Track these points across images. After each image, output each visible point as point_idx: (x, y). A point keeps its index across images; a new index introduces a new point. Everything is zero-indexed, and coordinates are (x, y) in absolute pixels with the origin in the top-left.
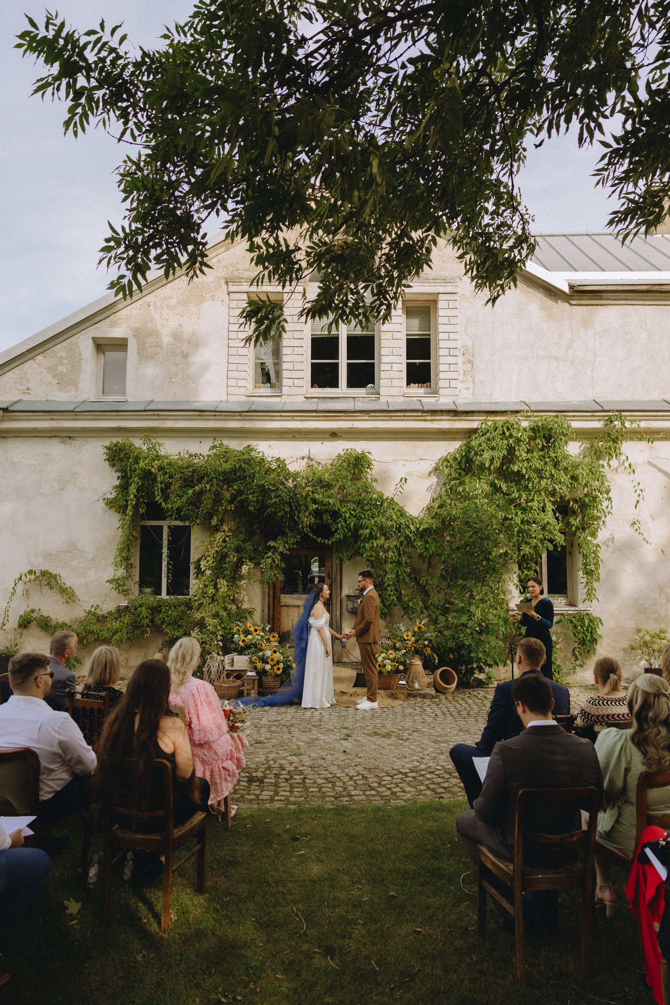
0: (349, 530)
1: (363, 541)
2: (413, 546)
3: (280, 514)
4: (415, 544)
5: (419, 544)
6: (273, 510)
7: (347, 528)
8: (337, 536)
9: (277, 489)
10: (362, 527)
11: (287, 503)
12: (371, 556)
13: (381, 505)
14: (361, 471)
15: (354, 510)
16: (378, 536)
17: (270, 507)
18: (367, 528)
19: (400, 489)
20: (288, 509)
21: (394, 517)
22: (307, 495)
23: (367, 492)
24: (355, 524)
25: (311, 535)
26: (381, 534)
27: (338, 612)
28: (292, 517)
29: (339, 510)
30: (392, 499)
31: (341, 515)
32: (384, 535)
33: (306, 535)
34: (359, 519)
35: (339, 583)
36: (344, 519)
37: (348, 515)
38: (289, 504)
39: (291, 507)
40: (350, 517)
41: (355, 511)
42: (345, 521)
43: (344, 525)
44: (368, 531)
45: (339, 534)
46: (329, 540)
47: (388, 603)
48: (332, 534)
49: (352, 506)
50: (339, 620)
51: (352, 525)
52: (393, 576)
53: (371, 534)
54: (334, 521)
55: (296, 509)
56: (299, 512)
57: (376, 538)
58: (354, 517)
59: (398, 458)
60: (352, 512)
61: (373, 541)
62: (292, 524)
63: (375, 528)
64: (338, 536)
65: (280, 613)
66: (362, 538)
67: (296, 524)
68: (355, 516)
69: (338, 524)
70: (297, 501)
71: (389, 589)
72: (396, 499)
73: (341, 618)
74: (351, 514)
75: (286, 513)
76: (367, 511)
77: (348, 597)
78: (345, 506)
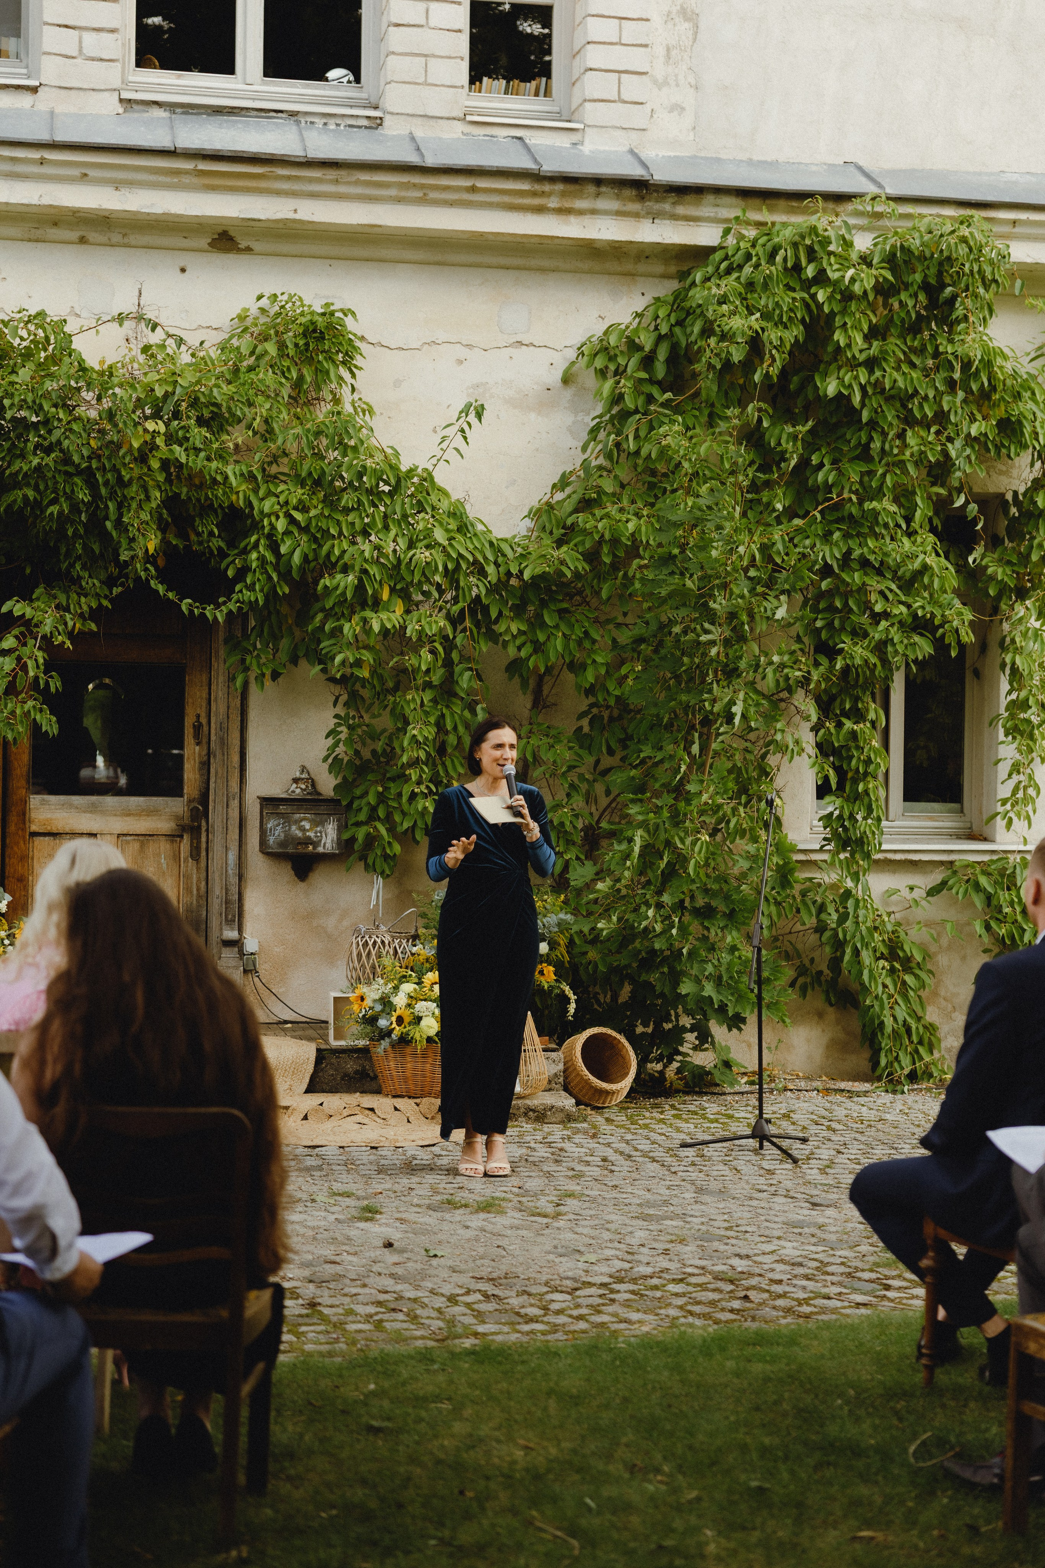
0: (286, 575)
1: (329, 614)
2: (493, 637)
3: (54, 509)
4: (501, 628)
5: (514, 629)
6: (31, 494)
7: (276, 568)
8: (244, 595)
9: (46, 422)
10: (330, 566)
11: (79, 472)
12: (358, 663)
13: (391, 494)
14: (322, 375)
15: (303, 508)
16: (385, 595)
17: (17, 485)
18: (345, 570)
19: (459, 441)
20: (83, 495)
21: (439, 535)
22: (150, 446)
23: (345, 449)
24: (305, 558)
25: (161, 589)
26: (392, 590)
27: (232, 856)
28: (96, 525)
29: (250, 505)
30: (428, 478)
31: (256, 526)
32: (404, 594)
33: (143, 585)
34: (319, 536)
35: (236, 759)
36: (270, 536)
37: (281, 525)
38: (88, 476)
39: (92, 484)
40: (287, 533)
41: (305, 509)
42: (274, 547)
43: (270, 557)
44: (351, 578)
45: (251, 588)
46: (218, 606)
47: (406, 825)
48: (228, 587)
49: (298, 494)
50: (234, 880)
51: (297, 558)
52: (430, 732)
53: (360, 588)
54: (231, 544)
55: (112, 495)
56: (120, 506)
57: (376, 604)
58: (302, 529)
59: (441, 337)
60: (298, 516)
61: (368, 614)
62: (96, 548)
63: (373, 570)
64: (247, 595)
65: (25, 858)
66: (329, 604)
67: (111, 548)
68: (305, 530)
69: (245, 552)
70: (114, 469)
71: (414, 774)
72: (440, 478)
73: (241, 877)
74: (292, 521)
75: (75, 508)
76: (347, 511)
77: (268, 802)
78: (269, 493)
